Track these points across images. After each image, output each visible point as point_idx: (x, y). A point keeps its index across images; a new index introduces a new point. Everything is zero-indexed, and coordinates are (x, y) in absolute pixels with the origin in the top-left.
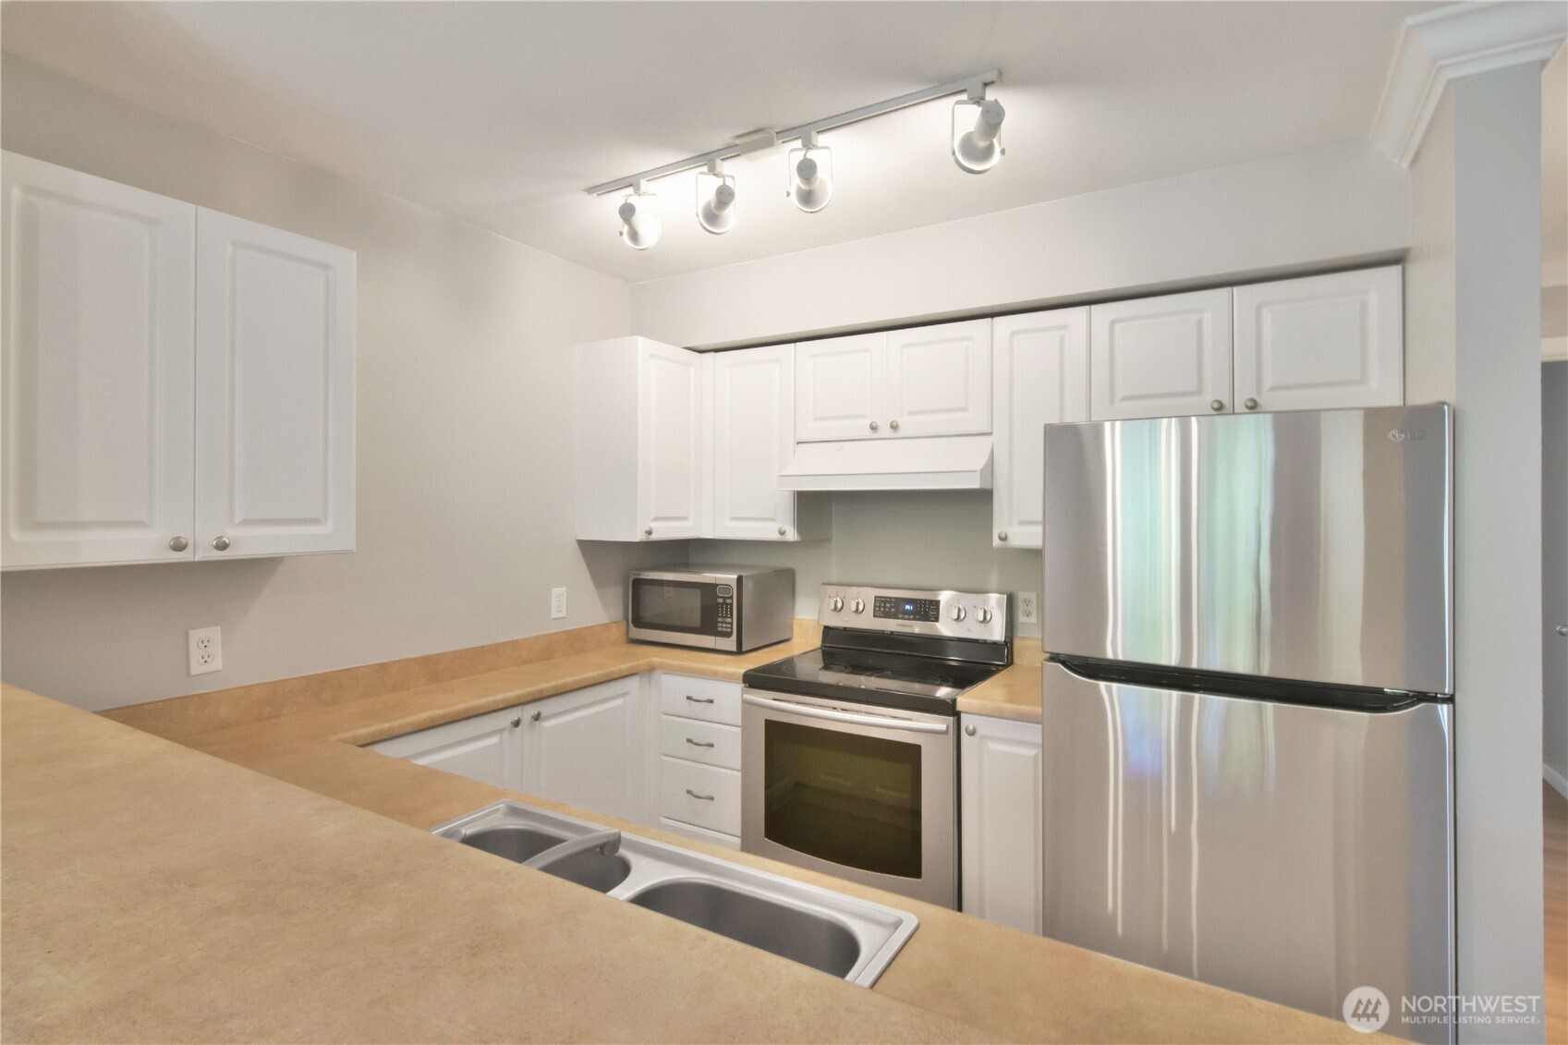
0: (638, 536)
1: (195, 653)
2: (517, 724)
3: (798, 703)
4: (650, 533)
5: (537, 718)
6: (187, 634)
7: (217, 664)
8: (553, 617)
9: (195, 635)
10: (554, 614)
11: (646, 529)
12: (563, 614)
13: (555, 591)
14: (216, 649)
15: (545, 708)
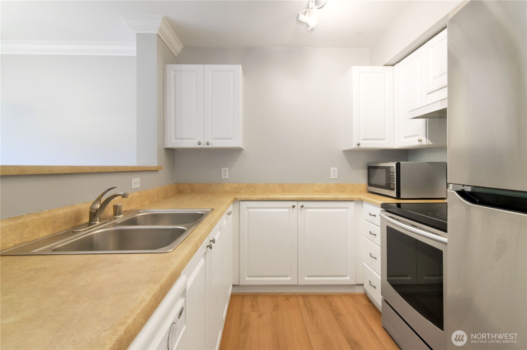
0: (354, 146)
1: (223, 174)
2: (294, 207)
3: (397, 220)
4: (359, 145)
5: (302, 207)
6: (221, 169)
7: (227, 177)
8: (331, 178)
9: (223, 169)
10: (332, 177)
11: (357, 143)
12: (336, 177)
13: (332, 169)
14: (227, 173)
15: (306, 204)
